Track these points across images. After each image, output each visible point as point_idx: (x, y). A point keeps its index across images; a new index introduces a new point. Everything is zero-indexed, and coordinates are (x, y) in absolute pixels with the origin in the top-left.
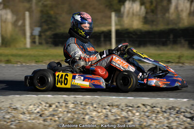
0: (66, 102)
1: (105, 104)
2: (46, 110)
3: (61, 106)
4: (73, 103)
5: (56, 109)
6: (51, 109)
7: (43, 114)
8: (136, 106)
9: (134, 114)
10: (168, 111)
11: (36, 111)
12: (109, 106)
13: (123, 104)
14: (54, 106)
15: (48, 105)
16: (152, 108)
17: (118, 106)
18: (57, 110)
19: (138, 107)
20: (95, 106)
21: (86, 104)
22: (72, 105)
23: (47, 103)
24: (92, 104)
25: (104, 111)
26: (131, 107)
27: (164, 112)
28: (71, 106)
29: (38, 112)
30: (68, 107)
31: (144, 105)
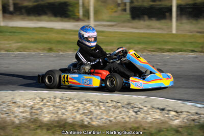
0: (55, 97)
1: (83, 99)
2: (38, 104)
3: (51, 100)
4: (60, 99)
9: (100, 108)
10: (126, 106)
11: (29, 105)
13: (96, 100)
14: (45, 101)
15: (41, 100)
18: (45, 104)
19: (107, 102)
20: (76, 101)
25: (80, 106)
26: (102, 102)
27: (123, 107)
28: (58, 100)
29: (31, 106)
30: (55, 101)
31: (112, 101)
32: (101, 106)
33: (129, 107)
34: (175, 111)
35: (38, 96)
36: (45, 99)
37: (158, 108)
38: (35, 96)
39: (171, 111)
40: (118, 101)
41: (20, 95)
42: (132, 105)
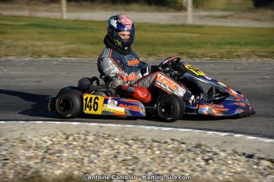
0: (87, 133)
1: (129, 137)
2: (59, 143)
3: (79, 138)
4: (95, 135)
7: (50, 149)
8: (163, 141)
9: (153, 152)
10: (193, 149)
12: (133, 139)
13: (149, 139)
14: (71, 138)
15: (64, 137)
18: (71, 144)
19: (166, 143)
20: (117, 139)
21: (109, 136)
22: (93, 137)
23: (64, 134)
25: (122, 147)
26: (158, 142)
27: (189, 150)
28: (91, 138)
29: (47, 147)
30: (86, 139)
31: (173, 140)
33: (198, 150)
34: (269, 160)
35: (61, 131)
36: (71, 135)
37: (244, 154)
39: (263, 159)
40: (183, 141)
41: (34, 129)
42: (203, 147)
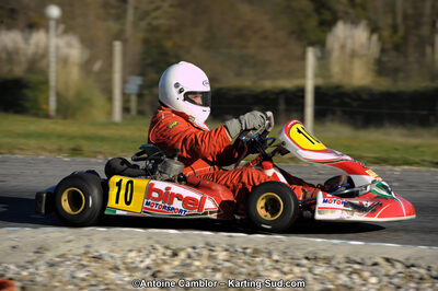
1: (299, 254)
2: (165, 262)
3: (199, 255)
4: (227, 250)
5: (188, 261)
6: (176, 262)
7: (159, 271)
8: (370, 262)
11: (142, 265)
12: (307, 258)
13: (340, 257)
14: (183, 255)
15: (169, 252)
16: (408, 267)
17: (328, 261)
18: (189, 265)
19: (375, 264)
20: (275, 257)
21: (256, 252)
22: (225, 253)
23: (167, 248)
24: (270, 254)
25: (297, 270)
26: (359, 263)
27: (436, 279)
28: (222, 255)
29: (148, 268)
30: (215, 257)
31: (388, 260)
32: (366, 274)
35: (158, 242)
36: (183, 249)
38: (151, 242)
40: (412, 262)
41: (108, 239)
